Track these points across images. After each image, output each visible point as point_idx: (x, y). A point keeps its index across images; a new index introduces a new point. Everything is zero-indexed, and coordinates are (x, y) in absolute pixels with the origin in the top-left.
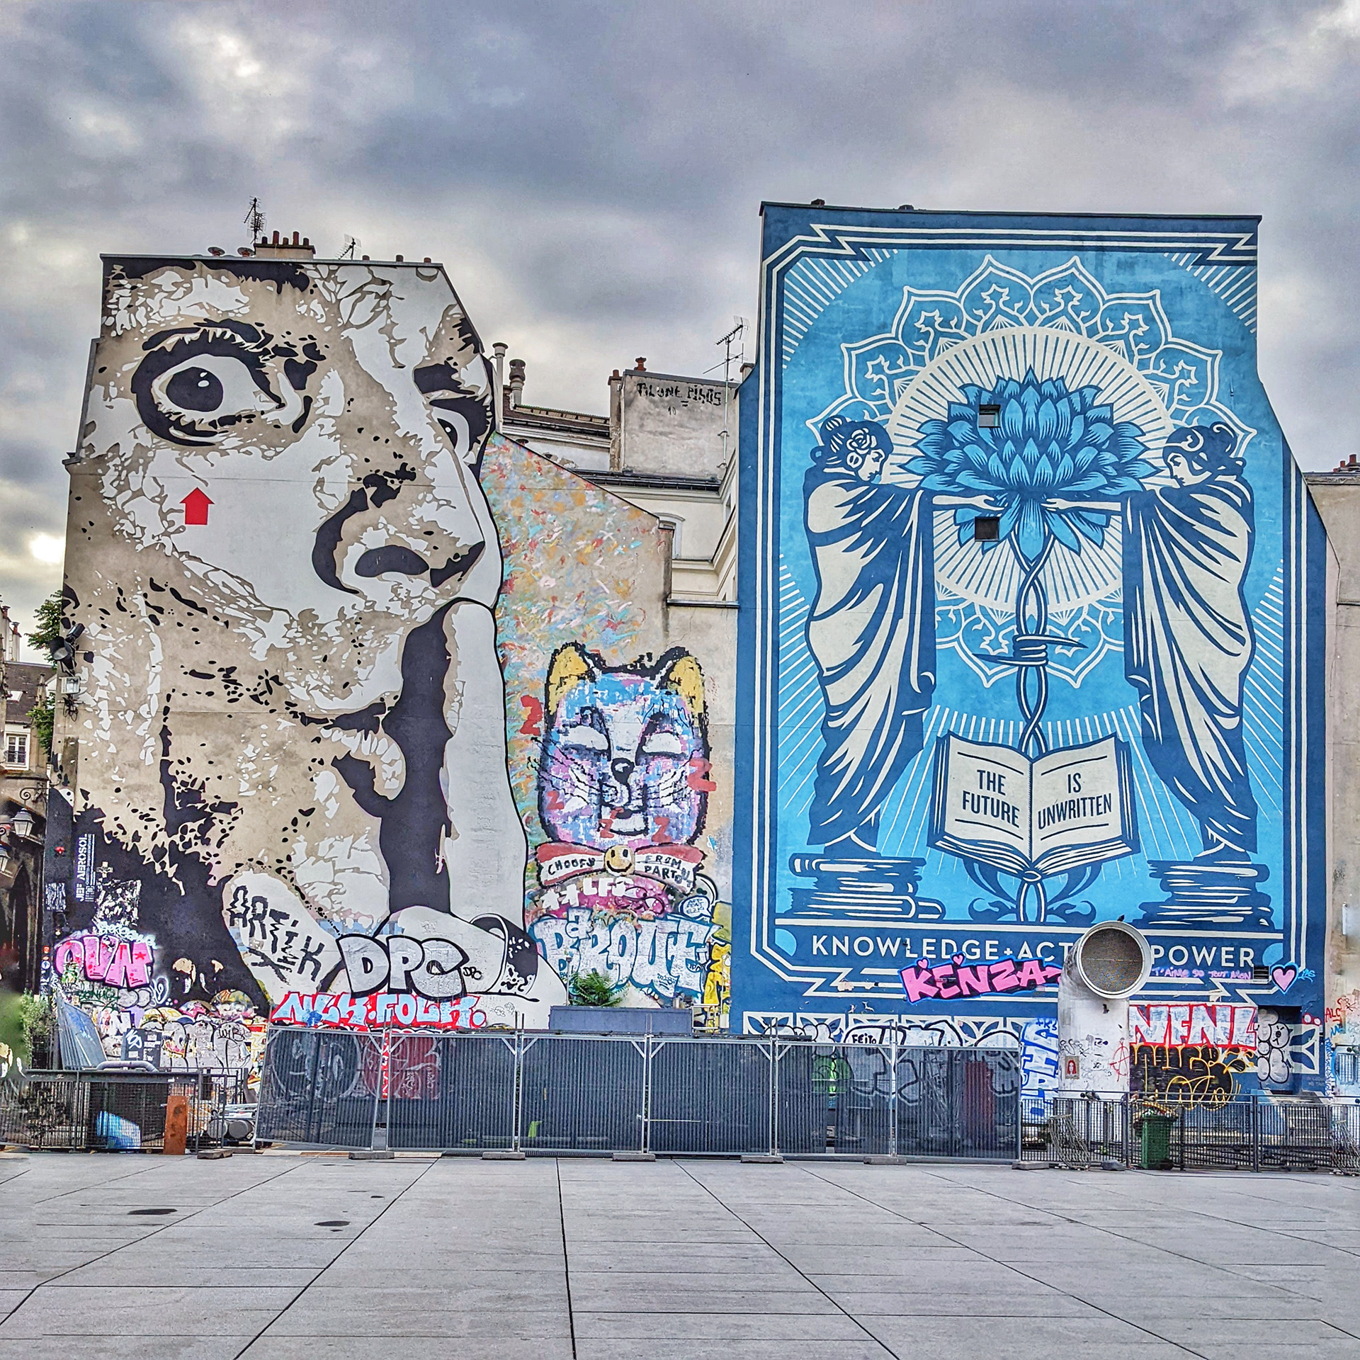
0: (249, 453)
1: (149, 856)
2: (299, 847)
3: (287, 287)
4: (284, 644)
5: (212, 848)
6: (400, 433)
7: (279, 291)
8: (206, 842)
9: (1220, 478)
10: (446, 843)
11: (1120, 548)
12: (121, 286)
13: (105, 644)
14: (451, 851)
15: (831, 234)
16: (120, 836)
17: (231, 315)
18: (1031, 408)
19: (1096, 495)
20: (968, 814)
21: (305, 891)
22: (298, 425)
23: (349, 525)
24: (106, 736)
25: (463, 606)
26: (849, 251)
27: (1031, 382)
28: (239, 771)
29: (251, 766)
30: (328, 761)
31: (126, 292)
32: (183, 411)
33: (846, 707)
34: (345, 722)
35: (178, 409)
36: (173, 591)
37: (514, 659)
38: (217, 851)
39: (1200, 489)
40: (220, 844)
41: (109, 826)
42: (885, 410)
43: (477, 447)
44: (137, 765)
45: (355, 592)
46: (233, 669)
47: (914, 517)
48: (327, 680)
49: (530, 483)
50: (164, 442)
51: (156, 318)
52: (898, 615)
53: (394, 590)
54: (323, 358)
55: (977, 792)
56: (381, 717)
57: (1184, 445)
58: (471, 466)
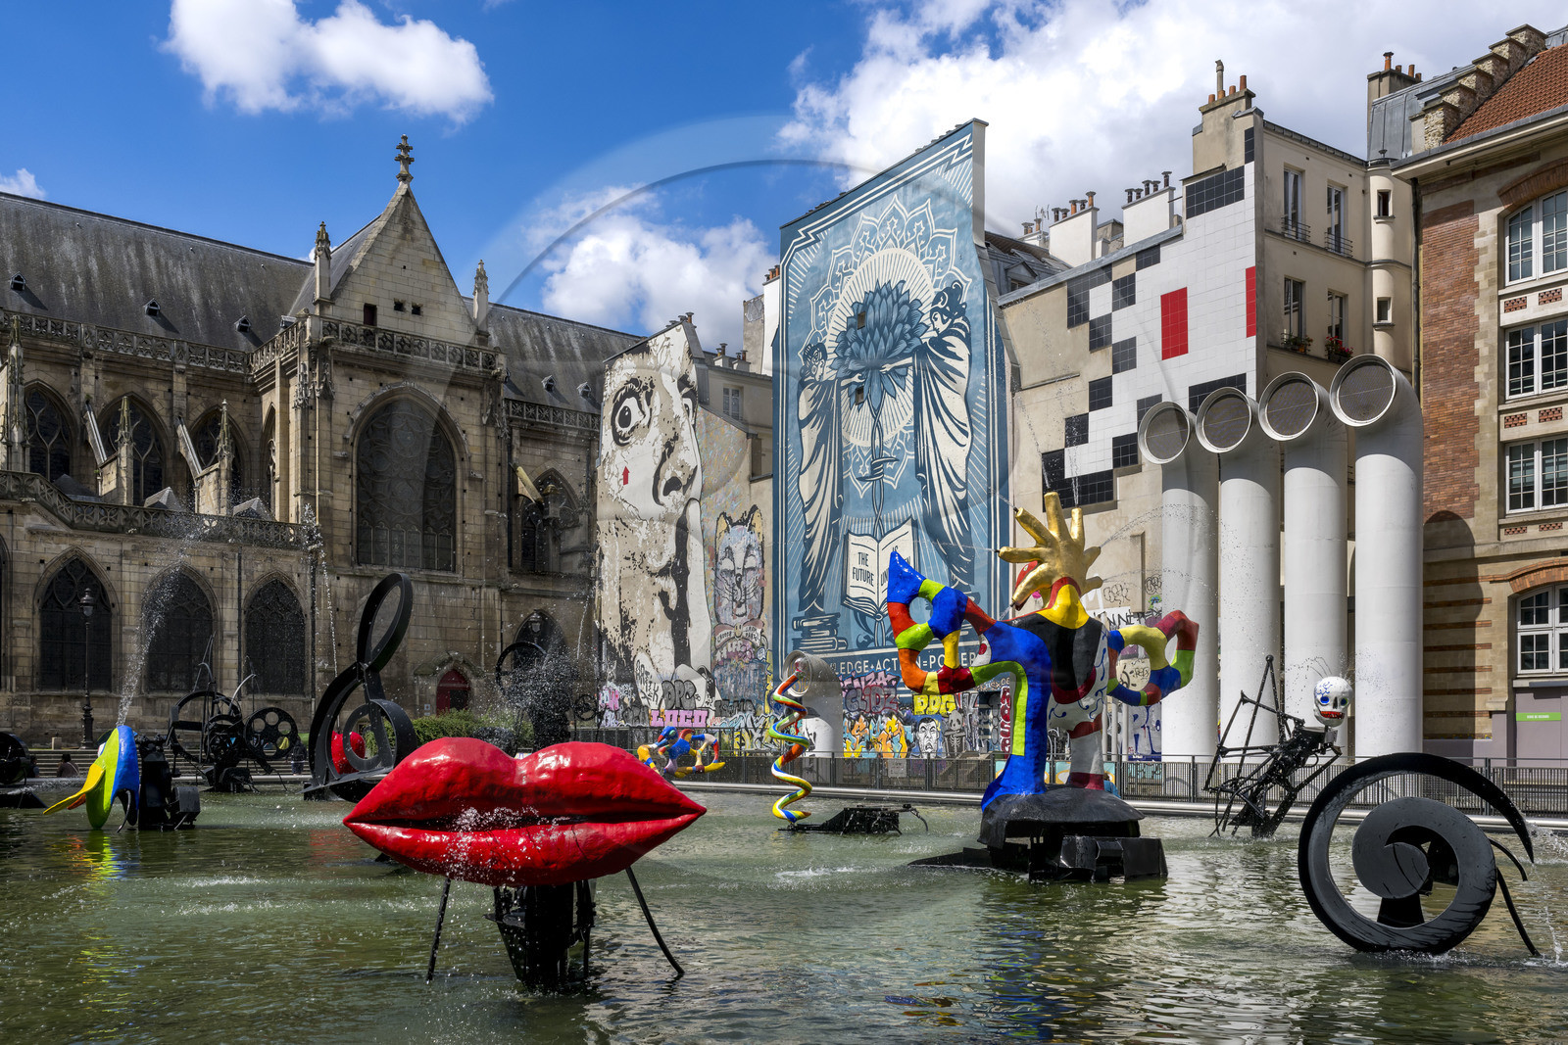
0: (637, 444)
1: (618, 649)
2: (651, 639)
3: (644, 354)
4: (646, 537)
5: (631, 643)
6: (675, 416)
7: (642, 357)
8: (630, 640)
9: (956, 321)
11: (912, 387)
13: (606, 550)
14: (690, 634)
15: (805, 232)
16: (611, 640)
17: (632, 375)
18: (877, 307)
19: (903, 356)
20: (856, 583)
21: (653, 661)
22: (648, 424)
23: (661, 471)
24: (607, 593)
25: (691, 503)
26: (813, 239)
27: (878, 290)
28: (637, 603)
29: (639, 601)
30: (657, 594)
32: (623, 430)
33: (812, 525)
34: (662, 573)
35: (621, 429)
36: (621, 520)
38: (632, 645)
39: (947, 332)
40: (633, 640)
41: (609, 636)
42: (825, 333)
43: (694, 415)
45: (663, 505)
46: (635, 554)
47: (834, 398)
48: (657, 552)
50: (618, 447)
51: (616, 387)
52: (830, 463)
53: (673, 501)
54: (655, 386)
55: (858, 567)
56: (670, 569)
57: (939, 305)
58: (693, 426)
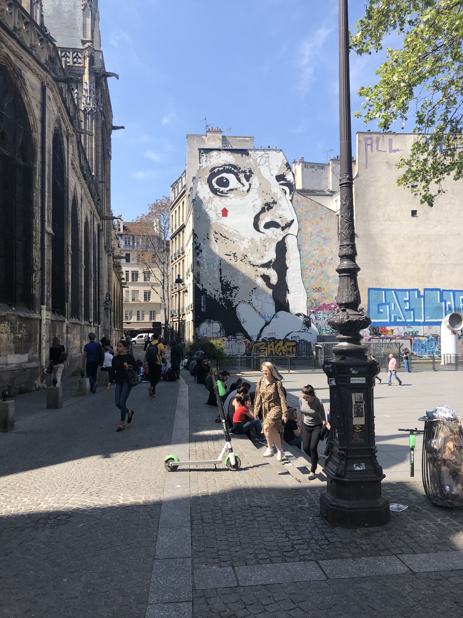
0: (236, 198)
1: (218, 300)
2: (253, 297)
3: (244, 155)
4: (247, 247)
5: (233, 298)
6: (273, 192)
7: (242, 156)
8: (232, 296)
10: (288, 295)
12: (203, 156)
13: (205, 248)
14: (290, 297)
16: (211, 296)
17: (231, 163)
21: (256, 308)
22: (248, 191)
23: (261, 216)
24: (206, 271)
25: (289, 236)
28: (238, 279)
29: (241, 277)
30: (259, 276)
31: (205, 157)
32: (220, 188)
34: (263, 266)
35: (218, 187)
36: (220, 234)
37: (302, 249)
38: (234, 298)
40: (235, 297)
41: (208, 293)
43: (291, 195)
44: (214, 278)
45: (263, 233)
46: (235, 253)
48: (258, 255)
49: (305, 204)
50: (216, 196)
51: (212, 164)
53: (273, 232)
54: (253, 173)
56: (271, 264)
58: (290, 200)
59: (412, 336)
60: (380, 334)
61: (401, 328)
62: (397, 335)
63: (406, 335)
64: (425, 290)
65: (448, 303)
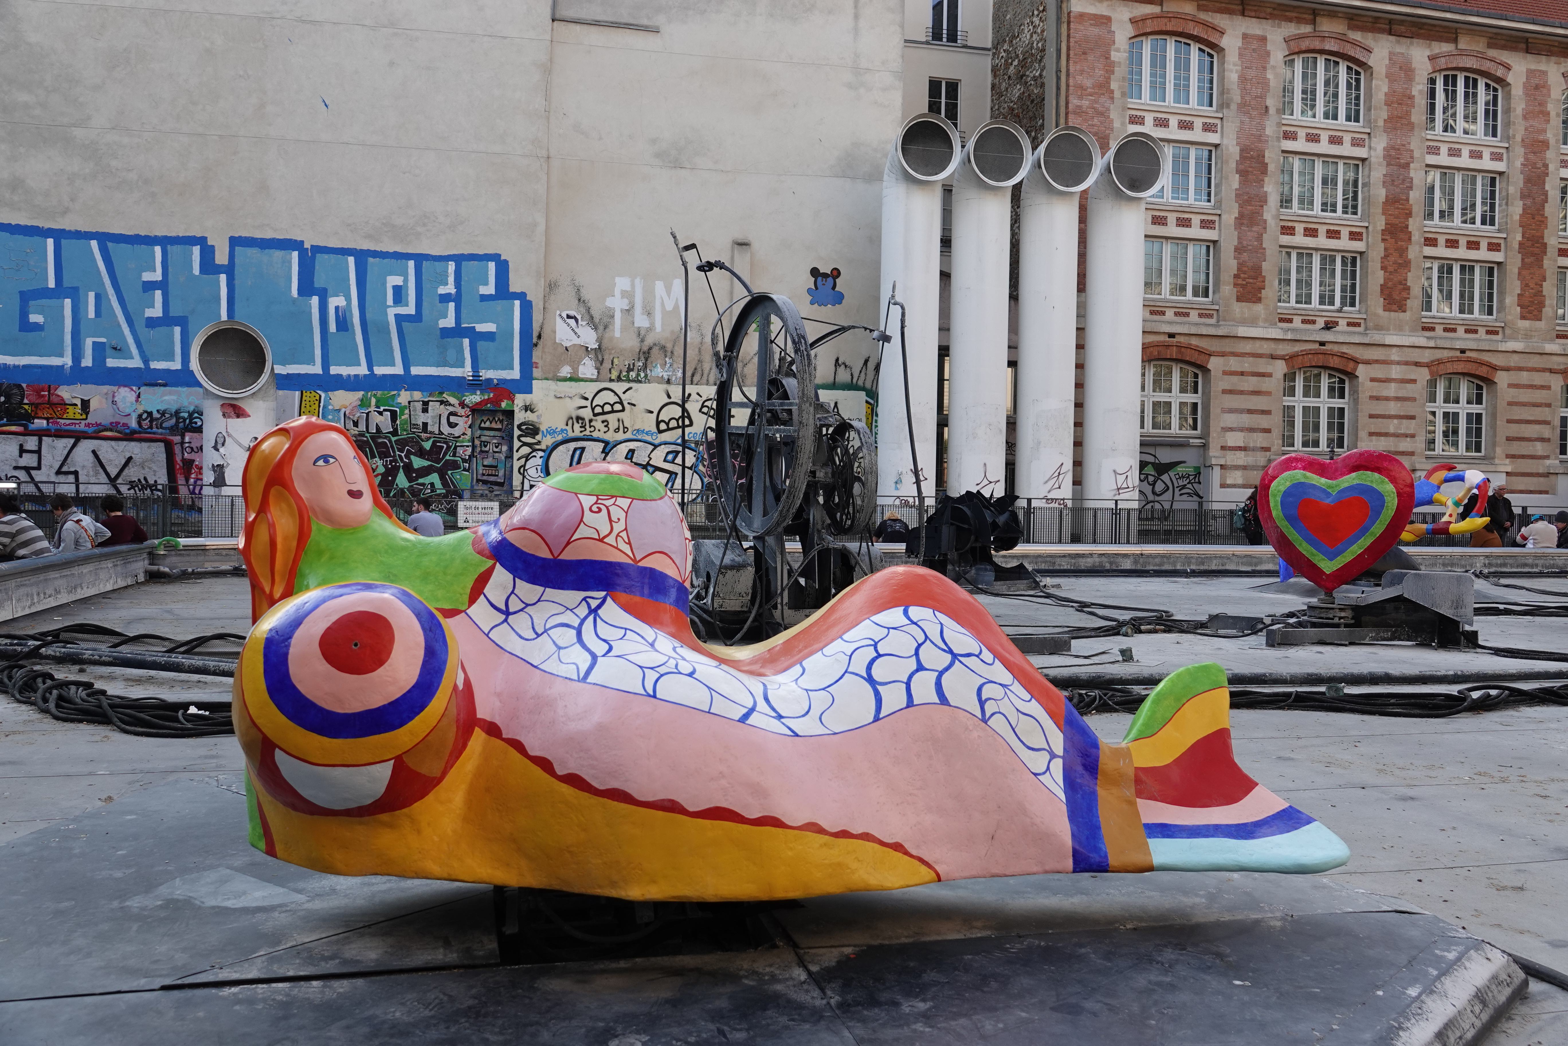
59: (173, 430)
60: (30, 418)
61: (125, 395)
62: (106, 422)
63: (146, 424)
64: (234, 242)
65: (335, 302)
